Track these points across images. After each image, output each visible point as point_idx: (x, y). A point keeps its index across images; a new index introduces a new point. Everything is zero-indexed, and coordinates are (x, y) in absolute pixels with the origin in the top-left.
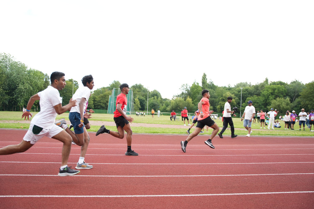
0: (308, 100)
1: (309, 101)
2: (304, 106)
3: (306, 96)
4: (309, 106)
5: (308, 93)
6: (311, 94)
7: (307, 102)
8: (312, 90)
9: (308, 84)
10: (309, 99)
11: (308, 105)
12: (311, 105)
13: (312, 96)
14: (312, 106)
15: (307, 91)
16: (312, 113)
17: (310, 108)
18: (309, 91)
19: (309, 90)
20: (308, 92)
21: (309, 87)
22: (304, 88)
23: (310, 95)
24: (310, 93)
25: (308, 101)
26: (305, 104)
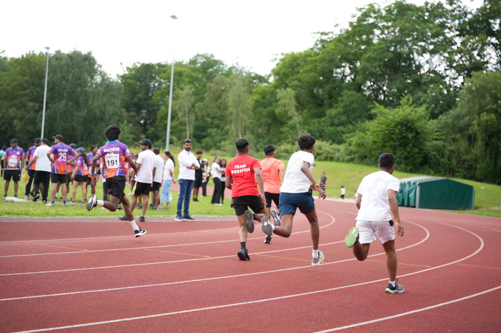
0: (14, 105)
1: (18, 109)
2: (3, 121)
3: (9, 93)
4: (15, 122)
5: (16, 85)
6: (22, 90)
7: (11, 110)
8: (27, 78)
9: (18, 59)
10: (16, 102)
11: (13, 119)
12: (21, 120)
13: (25, 95)
14: (25, 124)
15: (13, 80)
16: (14, 147)
17: (17, 129)
18: (19, 80)
19: (19, 77)
20: (15, 83)
21: (19, 68)
22: (5, 71)
23: (22, 93)
24: (22, 86)
25: (14, 108)
26: (6, 116)
